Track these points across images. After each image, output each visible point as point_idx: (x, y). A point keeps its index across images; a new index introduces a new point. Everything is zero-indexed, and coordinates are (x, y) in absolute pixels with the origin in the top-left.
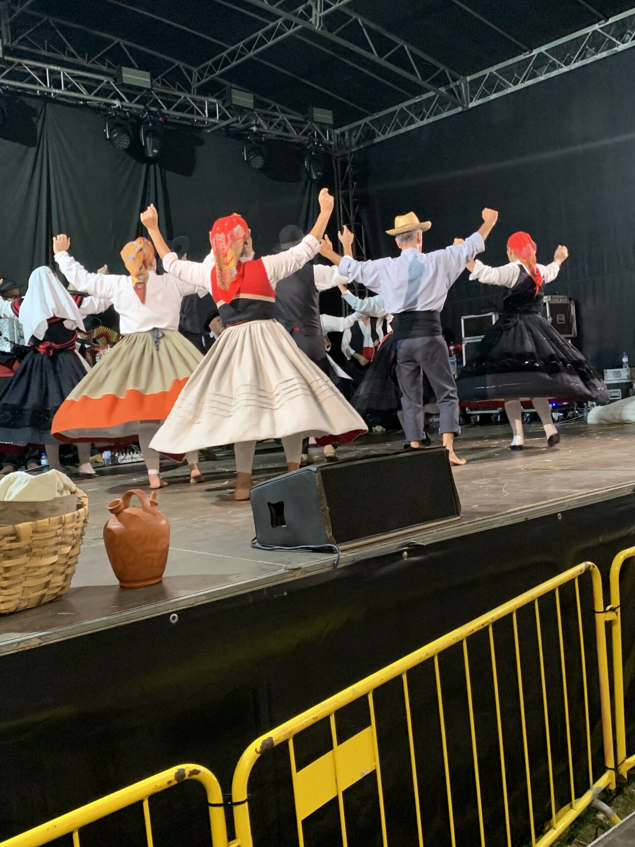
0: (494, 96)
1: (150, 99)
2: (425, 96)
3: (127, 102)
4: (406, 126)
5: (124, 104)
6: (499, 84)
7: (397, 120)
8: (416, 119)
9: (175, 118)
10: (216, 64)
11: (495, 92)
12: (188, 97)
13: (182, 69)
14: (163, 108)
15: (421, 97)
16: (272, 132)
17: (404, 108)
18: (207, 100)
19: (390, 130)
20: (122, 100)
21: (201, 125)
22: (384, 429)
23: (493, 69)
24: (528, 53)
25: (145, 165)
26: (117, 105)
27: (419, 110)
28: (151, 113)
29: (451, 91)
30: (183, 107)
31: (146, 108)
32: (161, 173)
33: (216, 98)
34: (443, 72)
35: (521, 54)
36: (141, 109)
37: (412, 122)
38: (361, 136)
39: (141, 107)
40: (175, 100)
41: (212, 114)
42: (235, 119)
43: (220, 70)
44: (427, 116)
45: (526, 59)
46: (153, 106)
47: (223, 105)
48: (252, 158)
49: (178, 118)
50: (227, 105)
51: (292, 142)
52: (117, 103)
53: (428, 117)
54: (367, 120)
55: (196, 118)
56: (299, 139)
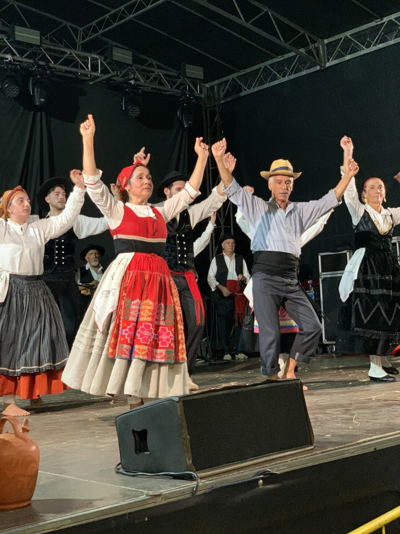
0: (348, 57)
1: (39, 54)
2: (286, 56)
3: (18, 57)
4: (269, 82)
5: (15, 58)
6: (353, 46)
7: (262, 76)
8: (278, 75)
9: (61, 71)
10: (100, 24)
11: (349, 54)
12: (74, 52)
13: (69, 28)
14: (51, 62)
15: (283, 57)
16: (149, 85)
17: (268, 66)
18: (90, 56)
19: (255, 85)
20: (13, 54)
21: (85, 78)
22: (247, 357)
23: (348, 34)
24: (379, 20)
25: (32, 112)
26: (9, 59)
27: (281, 68)
28: (39, 66)
29: (310, 52)
30: (68, 62)
31: (35, 62)
32: (47, 119)
33: (98, 54)
34: (303, 35)
35: (373, 21)
36: (31, 63)
37: (275, 78)
38: (229, 89)
39: (31, 61)
40: (61, 56)
41: (94, 68)
42: (115, 73)
43: (103, 29)
44: (288, 73)
45: (377, 25)
46: (43, 61)
47: (104, 60)
48: (130, 108)
49: (64, 71)
50: (108, 60)
51: (167, 95)
52: (9, 57)
53: (289, 75)
54: (234, 76)
55: (80, 71)
56: (172, 92)
